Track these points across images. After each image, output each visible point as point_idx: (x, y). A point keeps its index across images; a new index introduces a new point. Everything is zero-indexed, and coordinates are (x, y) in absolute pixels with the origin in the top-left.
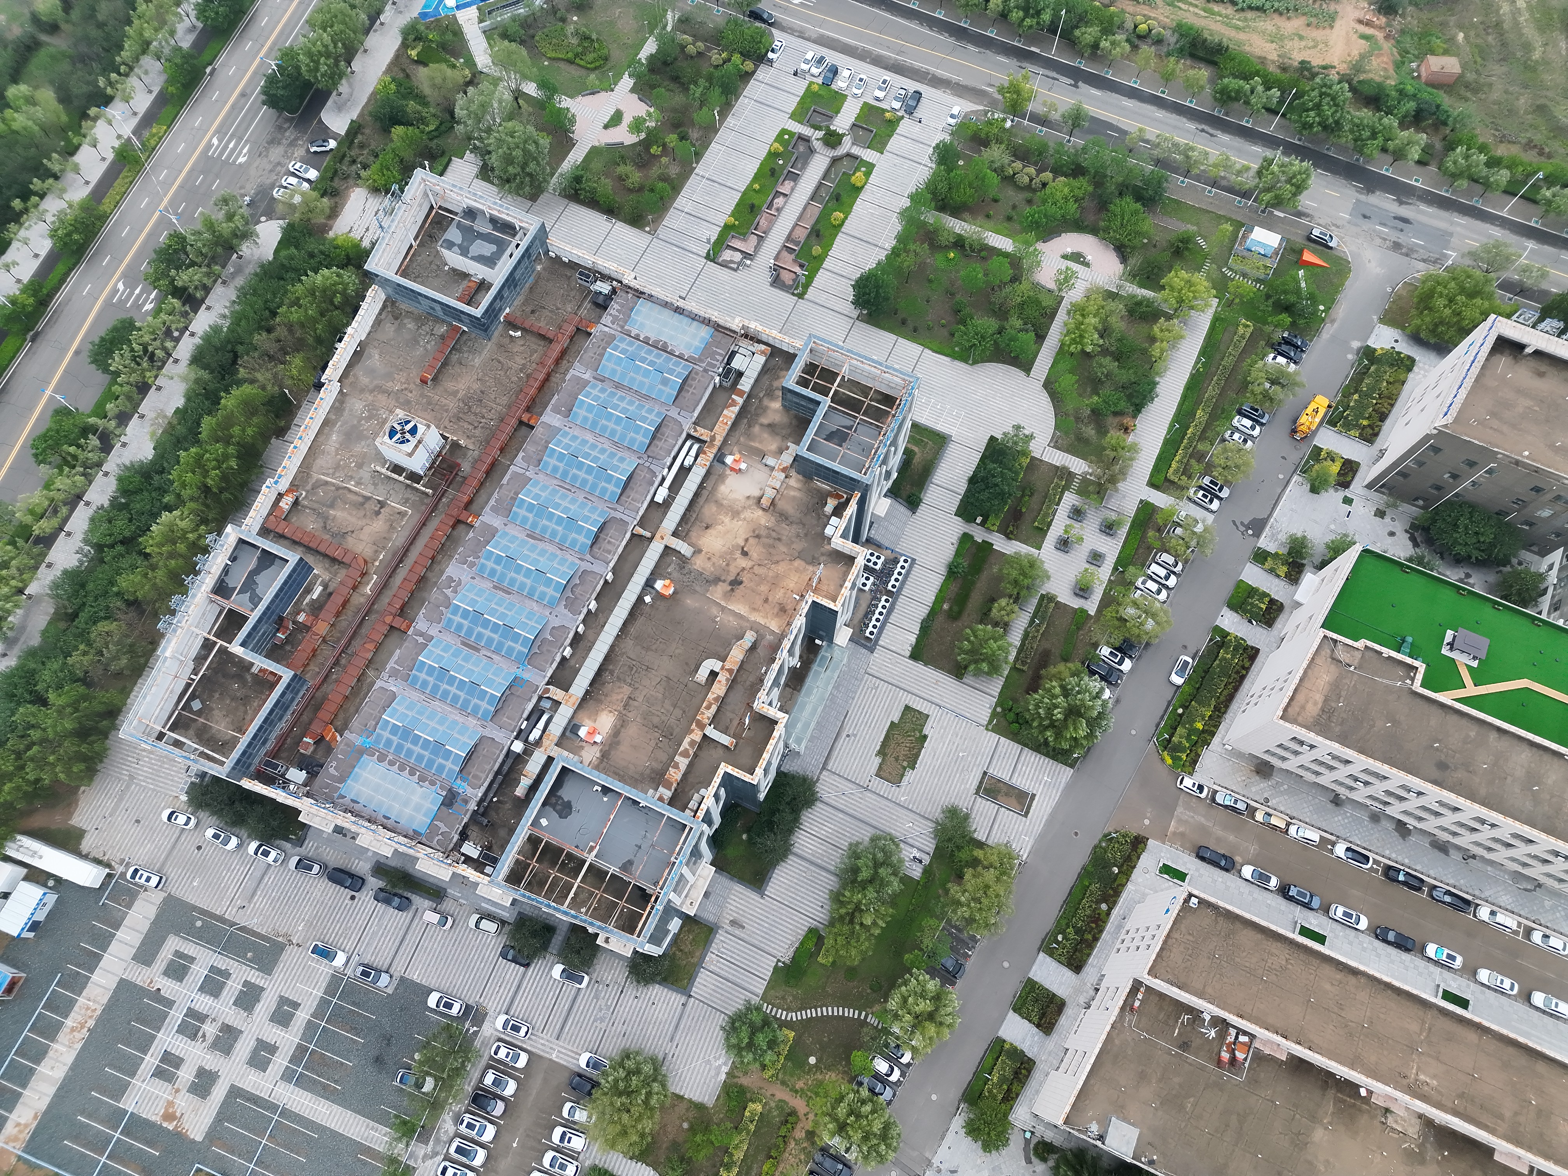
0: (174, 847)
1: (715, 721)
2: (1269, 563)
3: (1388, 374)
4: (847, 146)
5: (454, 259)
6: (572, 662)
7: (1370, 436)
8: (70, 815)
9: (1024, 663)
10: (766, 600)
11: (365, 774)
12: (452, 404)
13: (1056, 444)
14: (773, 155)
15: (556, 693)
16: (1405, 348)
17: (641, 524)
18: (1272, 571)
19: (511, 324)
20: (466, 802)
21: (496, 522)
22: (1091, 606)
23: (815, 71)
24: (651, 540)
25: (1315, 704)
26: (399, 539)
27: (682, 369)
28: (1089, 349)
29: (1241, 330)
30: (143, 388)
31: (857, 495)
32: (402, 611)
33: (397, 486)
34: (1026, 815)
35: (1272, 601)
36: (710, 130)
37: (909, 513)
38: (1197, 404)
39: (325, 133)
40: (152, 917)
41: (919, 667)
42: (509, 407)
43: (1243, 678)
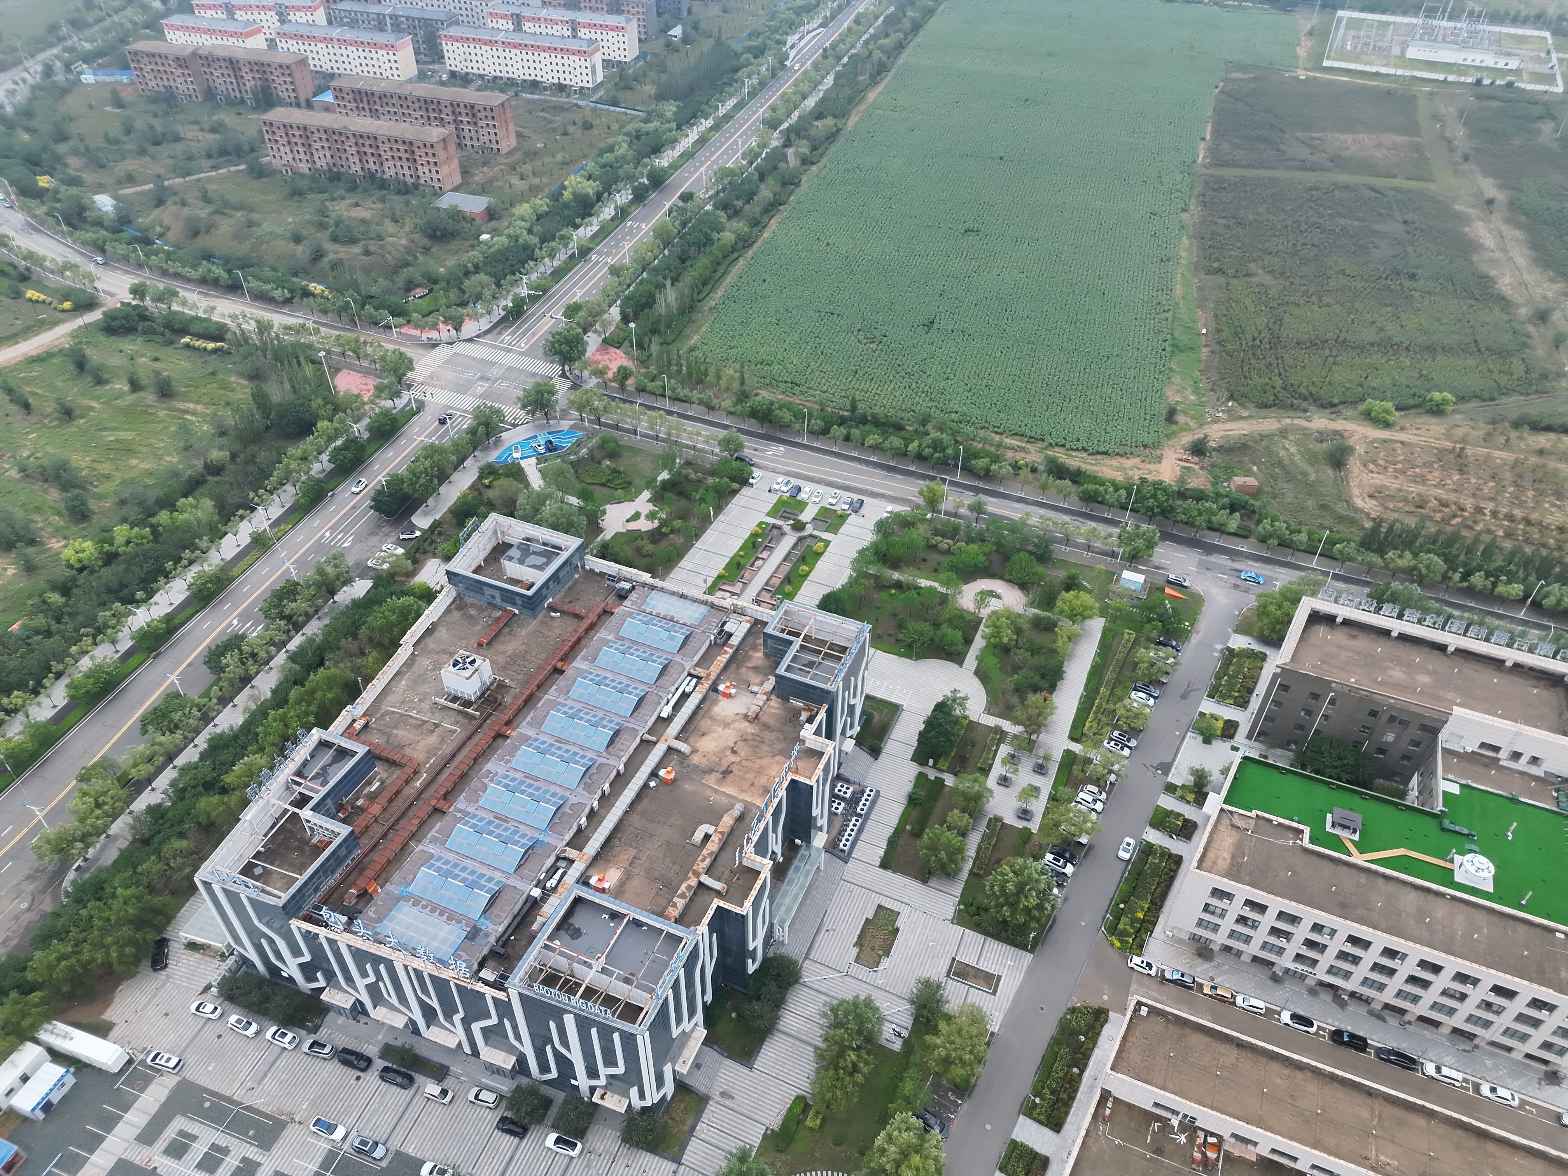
0: (195, 1036)
1: (708, 872)
2: (1179, 793)
3: (1247, 663)
4: (809, 530)
5: (512, 568)
6: (586, 833)
7: (1242, 703)
8: (103, 1011)
9: (980, 868)
10: (752, 785)
11: (400, 916)
12: (501, 660)
13: (988, 711)
14: (754, 535)
15: (571, 853)
16: (1257, 647)
17: (649, 732)
18: (1182, 798)
19: (552, 608)
20: (487, 935)
21: (531, 733)
22: (1034, 826)
23: (785, 489)
24: (655, 743)
25: (1225, 859)
26: (447, 749)
27: (685, 631)
28: (1005, 640)
29: (1126, 636)
30: (246, 680)
31: (826, 707)
32: (446, 796)
33: (451, 713)
34: (994, 993)
35: (1186, 821)
36: (706, 522)
37: (872, 759)
38: (1099, 684)
39: (413, 528)
40: (163, 1099)
41: (889, 874)
42: (546, 660)
43: (1172, 879)
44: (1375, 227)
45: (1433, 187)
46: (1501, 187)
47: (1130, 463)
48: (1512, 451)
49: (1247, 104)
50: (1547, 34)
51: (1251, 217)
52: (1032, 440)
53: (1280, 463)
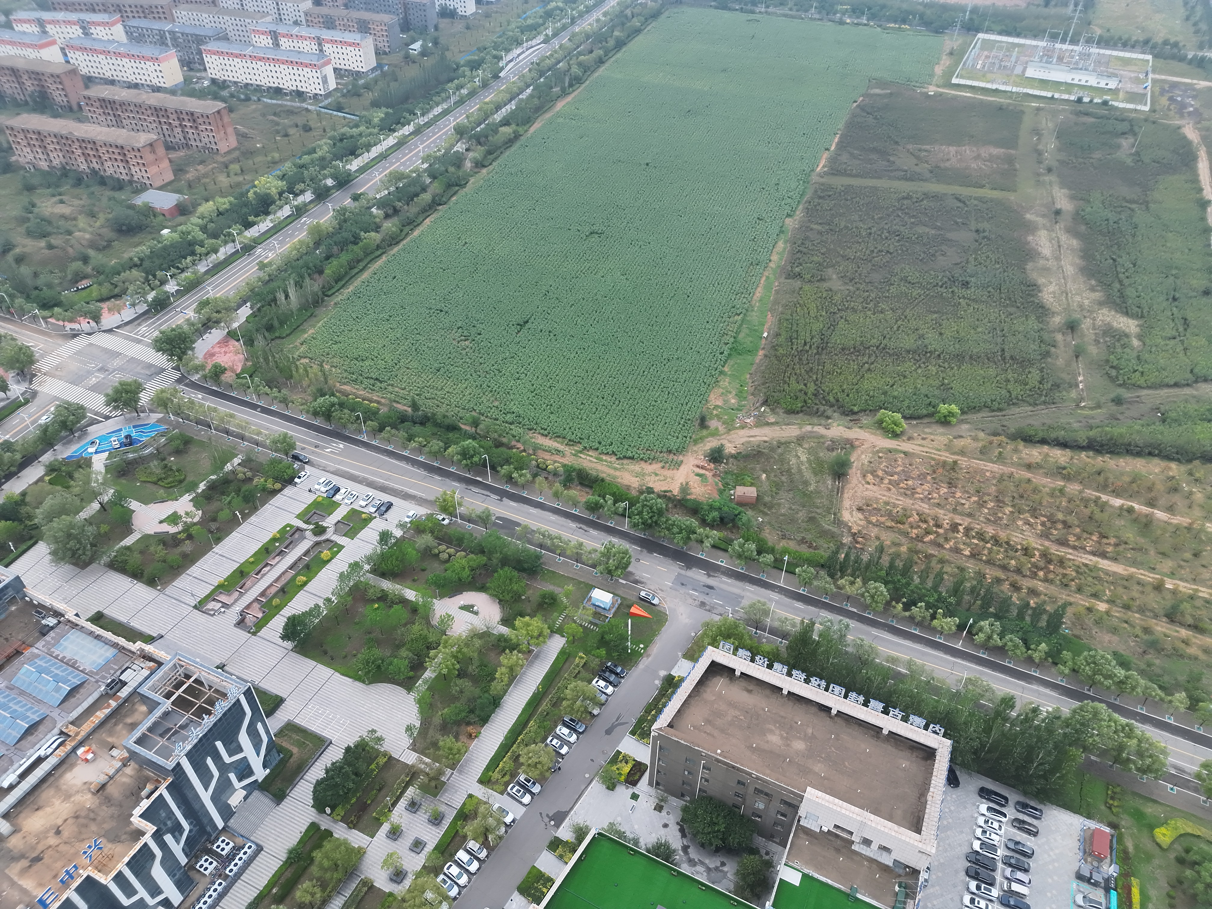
2: (560, 850)
4: (330, 534)
13: (413, 747)
14: (274, 540)
18: (561, 857)
22: (401, 891)
23: (325, 489)
27: (79, 679)
29: (577, 661)
31: (169, 781)
36: (231, 524)
37: (273, 806)
38: (532, 716)
44: (950, 235)
45: (1012, 197)
46: (1072, 198)
47: (649, 468)
48: (1004, 464)
49: (876, 118)
50: (1149, 57)
51: (843, 224)
52: (572, 443)
53: (789, 471)
